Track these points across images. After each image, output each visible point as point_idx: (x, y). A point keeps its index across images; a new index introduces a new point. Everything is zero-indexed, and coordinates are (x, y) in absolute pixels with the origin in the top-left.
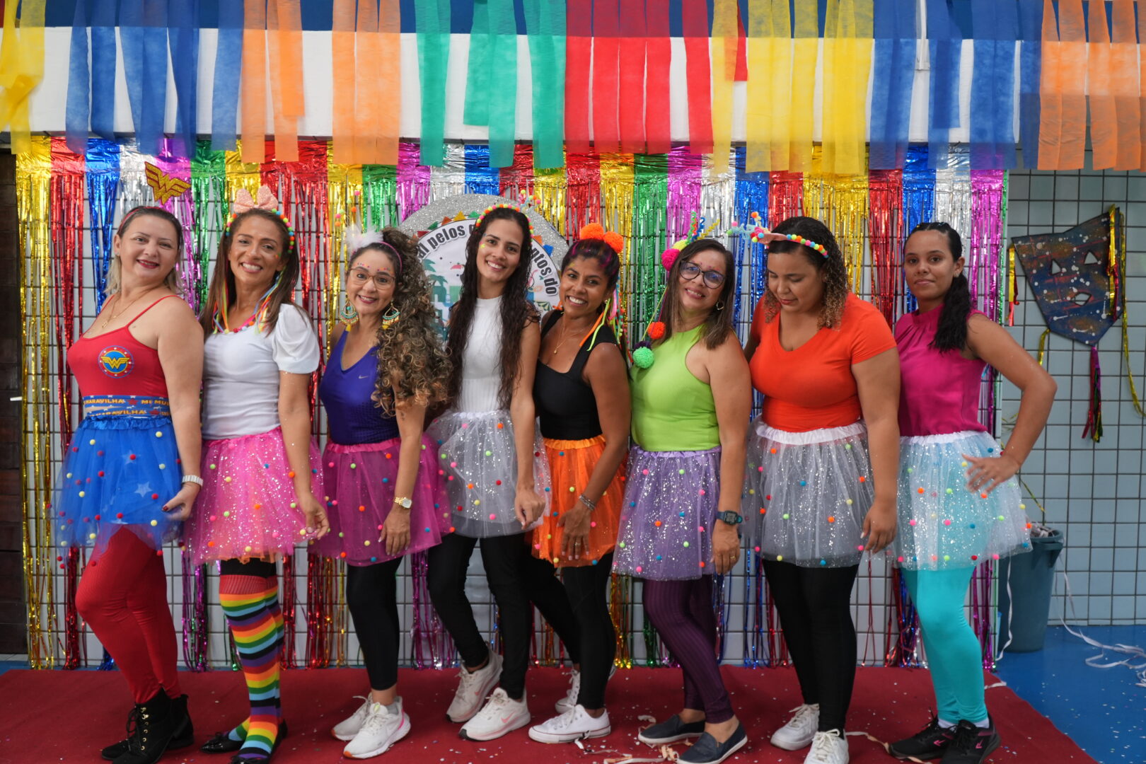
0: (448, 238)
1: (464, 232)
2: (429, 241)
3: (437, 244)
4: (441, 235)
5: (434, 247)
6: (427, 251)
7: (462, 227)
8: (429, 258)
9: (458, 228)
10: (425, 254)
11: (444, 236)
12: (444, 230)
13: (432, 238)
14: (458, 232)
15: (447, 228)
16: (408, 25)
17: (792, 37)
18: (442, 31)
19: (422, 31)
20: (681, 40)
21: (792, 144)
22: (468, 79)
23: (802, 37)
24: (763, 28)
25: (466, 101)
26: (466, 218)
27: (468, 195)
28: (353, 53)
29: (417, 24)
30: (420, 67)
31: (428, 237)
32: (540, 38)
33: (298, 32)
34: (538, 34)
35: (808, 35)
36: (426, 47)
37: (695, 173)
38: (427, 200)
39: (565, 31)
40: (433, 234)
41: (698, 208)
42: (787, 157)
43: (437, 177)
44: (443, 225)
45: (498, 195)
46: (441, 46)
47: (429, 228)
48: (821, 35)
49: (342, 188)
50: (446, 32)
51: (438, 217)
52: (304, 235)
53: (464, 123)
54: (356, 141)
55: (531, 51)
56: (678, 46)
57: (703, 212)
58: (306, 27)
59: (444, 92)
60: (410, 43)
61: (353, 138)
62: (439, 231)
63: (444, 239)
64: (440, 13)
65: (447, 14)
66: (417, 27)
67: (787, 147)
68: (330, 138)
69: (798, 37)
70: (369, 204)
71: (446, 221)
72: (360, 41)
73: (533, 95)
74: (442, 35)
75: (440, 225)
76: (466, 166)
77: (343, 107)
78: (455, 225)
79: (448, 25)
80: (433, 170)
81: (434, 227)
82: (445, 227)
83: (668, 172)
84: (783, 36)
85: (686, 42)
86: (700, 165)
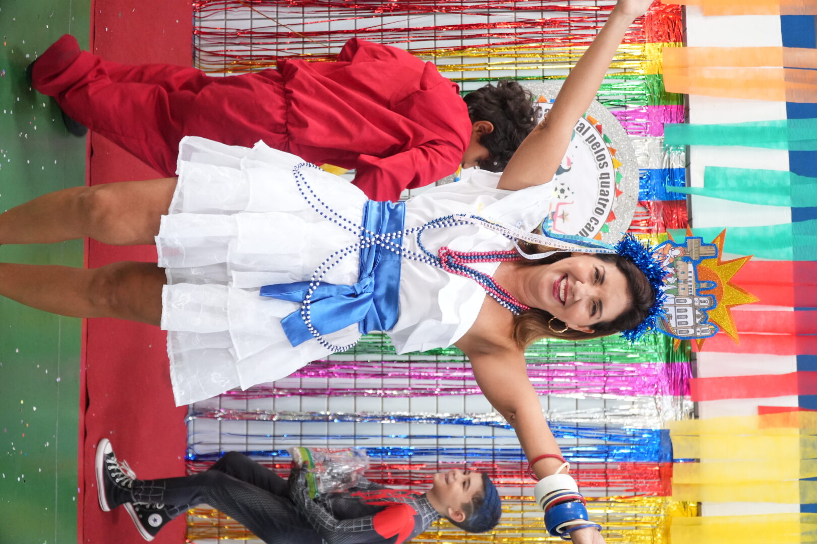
0: (596, 153)
1: (602, 168)
2: (593, 135)
3: (590, 143)
4: (598, 147)
5: (587, 140)
6: (583, 134)
7: (607, 166)
8: (576, 135)
9: (606, 163)
10: (580, 131)
11: (597, 149)
12: (603, 149)
13: (595, 138)
14: (602, 162)
15: (606, 152)
16: (795, 111)
17: (800, 480)
18: (790, 142)
19: (789, 125)
20: (794, 369)
21: (699, 486)
22: (748, 170)
23: (800, 488)
24: (809, 449)
25: (726, 168)
26: (616, 170)
27: (637, 170)
28: (764, 65)
29: (795, 120)
30: (756, 123)
31: (596, 134)
32: (790, 234)
33: (779, 13)
34: (793, 234)
35: (803, 495)
36: (774, 128)
37: (667, 388)
38: (632, 133)
39: (798, 260)
40: (599, 139)
41: (632, 393)
42: (686, 481)
43: (653, 142)
44: (608, 148)
45: (640, 199)
46: (776, 142)
47: (605, 135)
48: (804, 508)
49: (640, 56)
50: (789, 146)
51: (616, 143)
52: (594, 21)
53: (706, 167)
54: (683, 68)
55: (777, 226)
56: (787, 364)
57: (630, 399)
58: (785, 20)
59: (734, 144)
60: (777, 112)
61: (686, 67)
62: (603, 145)
63: (595, 149)
64: (807, 141)
65: (806, 148)
66: (792, 120)
67: (694, 480)
68: (685, 45)
69: (800, 484)
70: (625, 81)
71: (612, 151)
72: (776, 71)
73: (736, 228)
74: (787, 143)
75: (608, 145)
76: (665, 169)
77: (714, 56)
78: (608, 159)
79: (796, 148)
80: (660, 140)
81: (606, 140)
82: (606, 148)
83: (668, 363)
84: (801, 471)
85: (793, 374)
86: (675, 395)
